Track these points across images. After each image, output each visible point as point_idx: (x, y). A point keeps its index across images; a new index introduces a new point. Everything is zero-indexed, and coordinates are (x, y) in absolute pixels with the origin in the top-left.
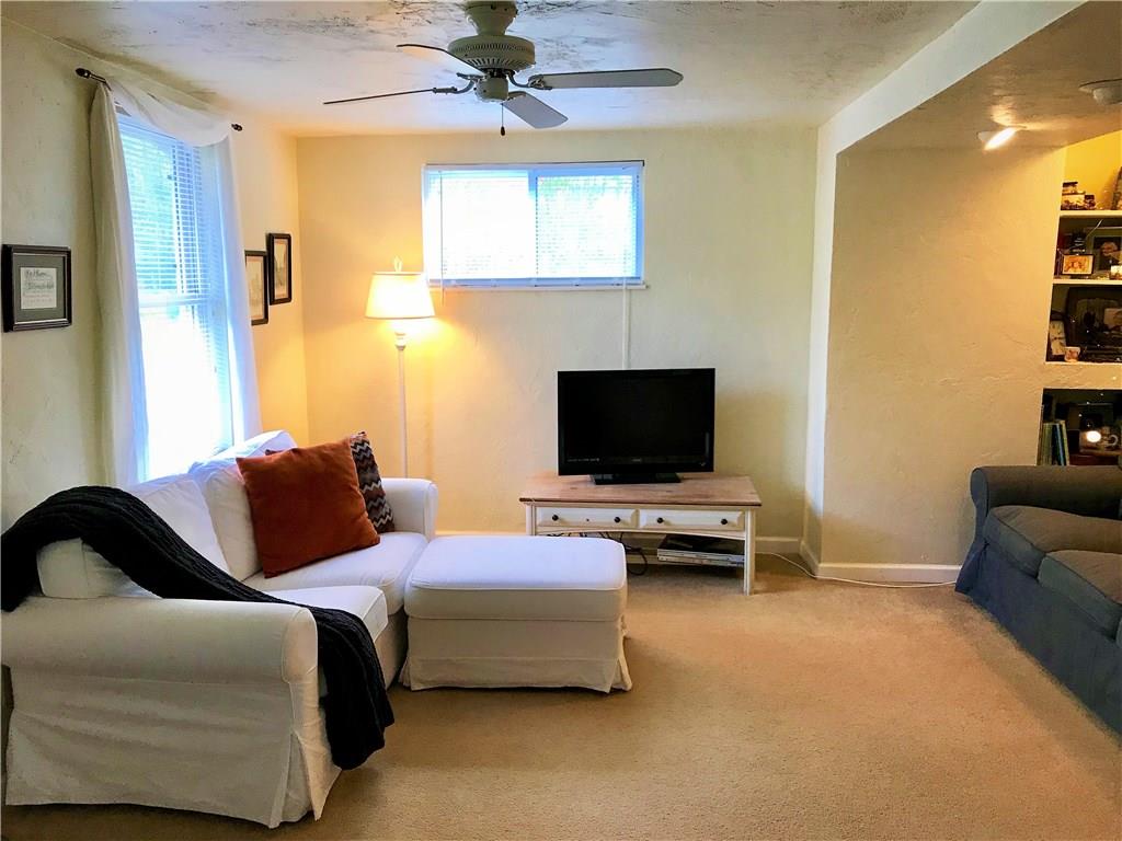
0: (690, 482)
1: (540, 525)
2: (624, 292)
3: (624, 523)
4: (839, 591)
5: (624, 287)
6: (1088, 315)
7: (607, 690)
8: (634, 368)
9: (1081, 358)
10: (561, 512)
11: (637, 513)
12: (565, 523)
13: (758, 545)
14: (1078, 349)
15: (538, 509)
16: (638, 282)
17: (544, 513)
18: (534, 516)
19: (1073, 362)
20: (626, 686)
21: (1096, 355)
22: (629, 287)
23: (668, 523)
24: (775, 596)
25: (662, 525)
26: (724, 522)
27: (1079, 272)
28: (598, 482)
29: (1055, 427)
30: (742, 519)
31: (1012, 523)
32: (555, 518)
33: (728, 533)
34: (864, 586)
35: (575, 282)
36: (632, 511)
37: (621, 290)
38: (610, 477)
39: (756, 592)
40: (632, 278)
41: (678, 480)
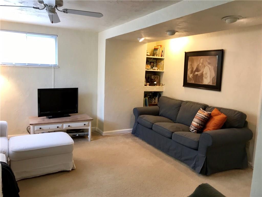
0: (73, 116)
1: (36, 131)
2: (53, 68)
3: (60, 128)
4: (109, 138)
5: (53, 67)
6: (148, 77)
7: (71, 170)
8: (56, 88)
9: (150, 85)
10: (42, 127)
11: (63, 125)
12: (43, 130)
13: (92, 129)
14: (149, 83)
15: (35, 126)
16: (56, 66)
17: (37, 128)
18: (34, 129)
19: (148, 86)
20: (74, 168)
21: (152, 85)
22: (54, 67)
23: (71, 127)
24: (96, 141)
25: (69, 127)
26: (85, 125)
27: (148, 68)
28: (50, 118)
29: (146, 99)
30: (89, 123)
31: (144, 118)
32: (40, 128)
33: (86, 127)
34: (113, 136)
35: (39, 65)
36: (61, 125)
37: (52, 68)
38: (51, 116)
39: (91, 141)
40: (55, 65)
41: (70, 116)
